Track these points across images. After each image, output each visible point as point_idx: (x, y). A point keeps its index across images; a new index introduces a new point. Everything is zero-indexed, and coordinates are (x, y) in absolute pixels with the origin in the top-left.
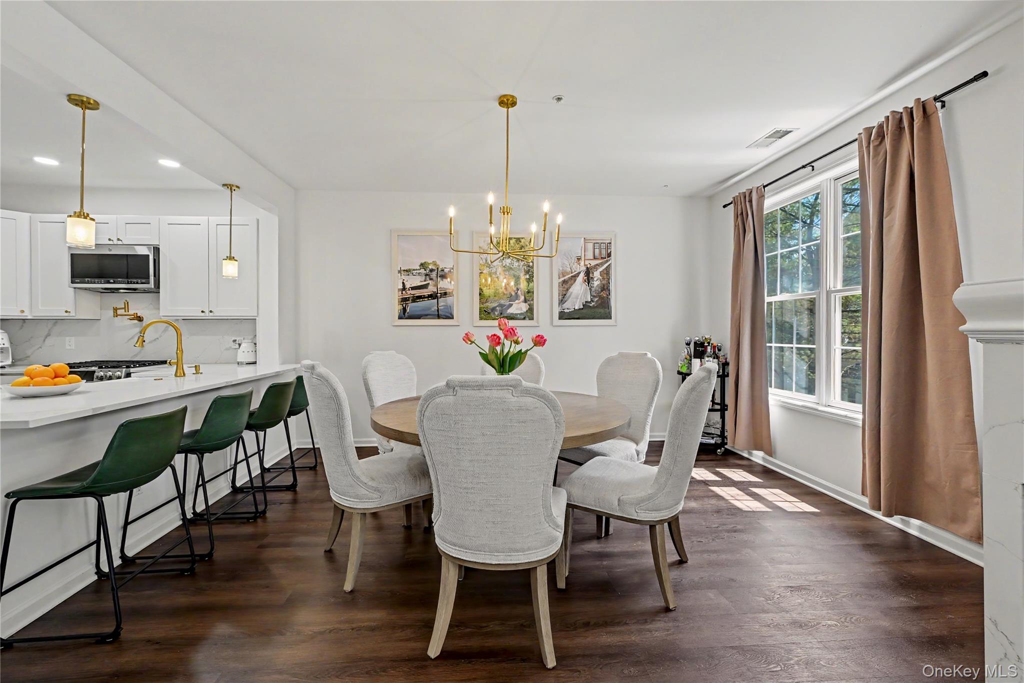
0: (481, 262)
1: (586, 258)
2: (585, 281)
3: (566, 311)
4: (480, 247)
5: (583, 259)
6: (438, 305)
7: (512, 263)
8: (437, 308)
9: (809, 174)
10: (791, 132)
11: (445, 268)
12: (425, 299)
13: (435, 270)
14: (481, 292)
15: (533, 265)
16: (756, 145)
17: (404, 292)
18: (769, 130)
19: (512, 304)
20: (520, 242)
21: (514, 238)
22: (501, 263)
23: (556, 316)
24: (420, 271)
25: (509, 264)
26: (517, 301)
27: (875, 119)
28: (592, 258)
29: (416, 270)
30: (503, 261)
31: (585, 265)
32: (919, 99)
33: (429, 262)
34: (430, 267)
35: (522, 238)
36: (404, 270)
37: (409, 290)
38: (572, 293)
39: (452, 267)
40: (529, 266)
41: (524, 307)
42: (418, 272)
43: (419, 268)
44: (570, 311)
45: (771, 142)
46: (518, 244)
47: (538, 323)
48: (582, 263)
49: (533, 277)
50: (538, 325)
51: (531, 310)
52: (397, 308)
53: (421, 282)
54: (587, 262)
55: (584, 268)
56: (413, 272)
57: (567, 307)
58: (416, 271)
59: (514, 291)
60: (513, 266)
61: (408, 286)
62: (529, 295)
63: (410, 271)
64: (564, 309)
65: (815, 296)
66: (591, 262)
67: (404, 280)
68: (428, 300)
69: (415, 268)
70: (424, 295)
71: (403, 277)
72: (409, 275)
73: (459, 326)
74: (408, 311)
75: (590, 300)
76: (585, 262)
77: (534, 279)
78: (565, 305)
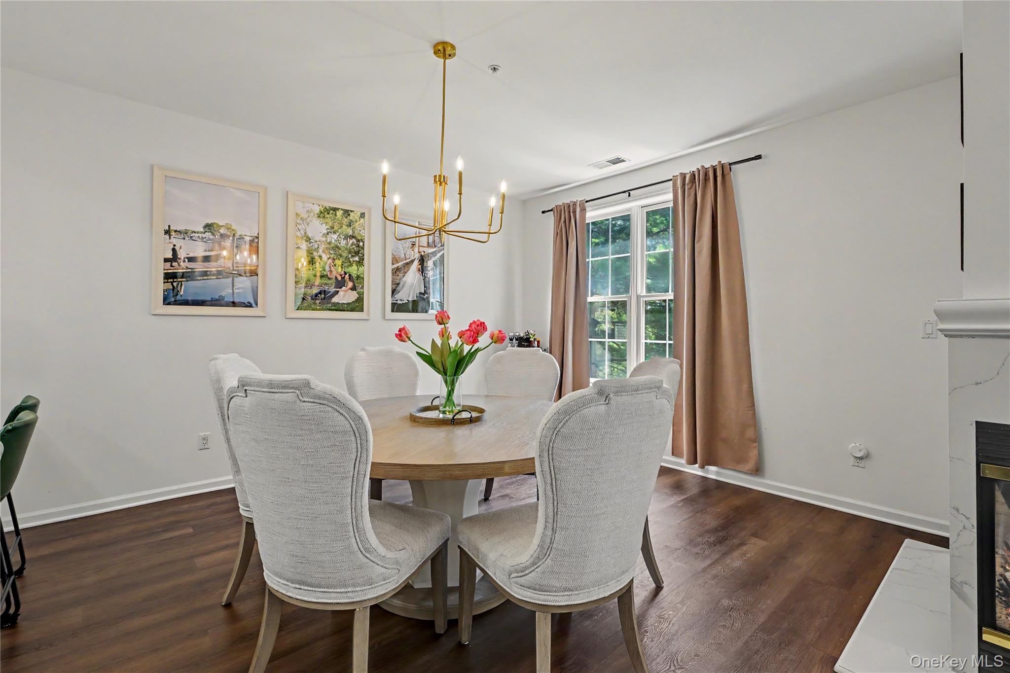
0: (298, 234)
1: (420, 245)
2: (419, 270)
3: (399, 302)
4: (297, 214)
5: (417, 245)
6: (233, 286)
7: (338, 240)
8: (231, 291)
9: (625, 199)
10: (624, 161)
11: (245, 235)
12: (212, 277)
13: (229, 236)
14: (297, 273)
15: (364, 245)
16: (595, 166)
17: (174, 264)
18: (613, 156)
19: (339, 291)
20: (349, 215)
21: (342, 209)
22: (324, 239)
23: (389, 307)
24: (204, 236)
25: (336, 241)
26: (344, 288)
27: (689, 167)
28: (426, 245)
29: (198, 233)
30: (328, 236)
31: (419, 252)
32: (720, 162)
33: (220, 224)
34: (222, 231)
35: (351, 211)
36: (175, 231)
37: (184, 261)
38: (405, 282)
39: (256, 235)
40: (358, 246)
41: (352, 296)
42: (200, 235)
43: (202, 230)
44: (404, 302)
45: (607, 165)
46: (346, 217)
47: (368, 316)
48: (416, 250)
49: (363, 259)
50: (368, 318)
51: (360, 300)
52: (160, 286)
53: (206, 251)
54: (421, 249)
55: (417, 255)
56: (194, 234)
57: (400, 298)
58: (197, 235)
59: (341, 275)
60: (340, 243)
61: (182, 254)
62: (357, 282)
63: (186, 233)
64: (396, 301)
65: (626, 299)
66: (425, 249)
67: (174, 245)
68: (217, 278)
69: (196, 230)
70: (210, 271)
71: (174, 241)
72: (184, 239)
73: (265, 317)
74: (182, 293)
75: (423, 292)
76: (419, 249)
77: (366, 262)
78: (398, 296)
